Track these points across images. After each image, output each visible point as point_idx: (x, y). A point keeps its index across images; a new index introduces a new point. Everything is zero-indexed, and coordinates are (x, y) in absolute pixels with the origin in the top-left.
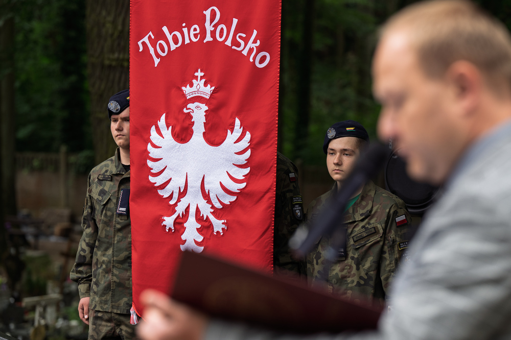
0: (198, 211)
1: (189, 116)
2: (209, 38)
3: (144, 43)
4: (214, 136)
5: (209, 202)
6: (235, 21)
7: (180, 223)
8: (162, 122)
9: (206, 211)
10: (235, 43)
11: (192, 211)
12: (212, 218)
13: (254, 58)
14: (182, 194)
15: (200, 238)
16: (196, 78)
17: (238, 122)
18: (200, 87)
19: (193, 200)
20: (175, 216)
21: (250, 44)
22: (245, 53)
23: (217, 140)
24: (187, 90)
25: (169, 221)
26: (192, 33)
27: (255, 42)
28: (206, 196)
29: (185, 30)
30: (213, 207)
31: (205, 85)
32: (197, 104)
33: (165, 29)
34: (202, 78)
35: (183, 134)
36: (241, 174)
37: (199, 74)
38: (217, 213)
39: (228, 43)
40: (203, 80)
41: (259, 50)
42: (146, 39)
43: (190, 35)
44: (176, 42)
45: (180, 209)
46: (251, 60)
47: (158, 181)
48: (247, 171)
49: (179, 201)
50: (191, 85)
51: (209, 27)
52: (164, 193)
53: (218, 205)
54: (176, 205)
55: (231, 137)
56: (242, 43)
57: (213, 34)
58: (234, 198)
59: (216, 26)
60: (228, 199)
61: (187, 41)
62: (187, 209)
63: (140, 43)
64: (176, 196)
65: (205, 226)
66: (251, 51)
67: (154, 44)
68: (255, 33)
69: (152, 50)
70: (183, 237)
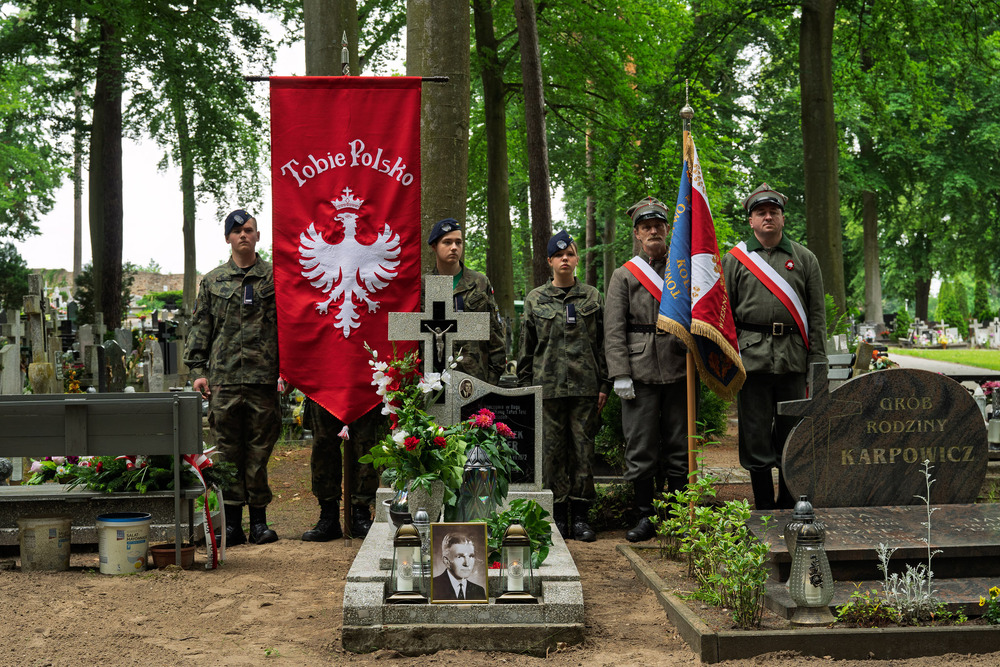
0: (354, 295)
1: (340, 223)
2: (355, 163)
3: (286, 169)
4: (365, 234)
5: (365, 288)
6: (380, 151)
7: (334, 307)
8: (311, 228)
9: (362, 295)
10: (381, 166)
12: (367, 300)
13: (401, 178)
14: (336, 284)
15: (357, 317)
16: (345, 194)
17: (387, 227)
18: (348, 200)
19: (349, 287)
20: (329, 301)
21: (396, 167)
22: (391, 174)
23: (368, 240)
24: (336, 203)
25: (323, 306)
26: (337, 160)
27: (401, 165)
28: (361, 283)
29: (331, 158)
30: (368, 292)
31: (355, 198)
32: (346, 214)
33: (311, 157)
34: (350, 193)
35: (334, 236)
36: (391, 266)
37: (347, 191)
38: (371, 296)
39: (375, 166)
40: (352, 196)
41: (405, 172)
42: (288, 165)
43: (336, 161)
44: (322, 166)
45: (335, 295)
46: (398, 179)
47: (311, 275)
48: (398, 263)
49: (333, 288)
50: (340, 199)
51: (354, 155)
52: (318, 285)
53: (372, 290)
54: (330, 292)
55: (382, 239)
56: (388, 167)
57: (359, 160)
58: (387, 285)
59: (361, 154)
60: (381, 286)
61: (333, 166)
62: (342, 295)
63: (282, 168)
64: (330, 285)
65: (360, 307)
66: (397, 173)
67: (298, 169)
68: (400, 160)
69: (295, 174)
70: (337, 317)
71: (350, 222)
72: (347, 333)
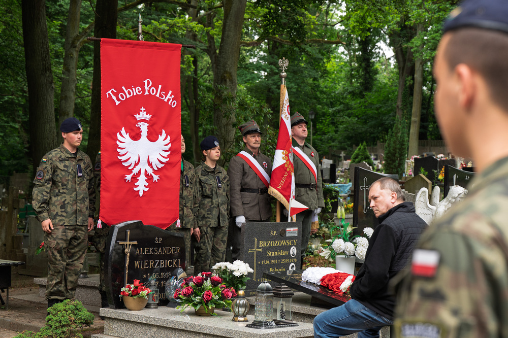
0: (146, 171)
1: (139, 128)
2: (147, 93)
3: (109, 94)
4: (152, 137)
5: (152, 167)
6: (160, 86)
8: (123, 131)
9: (150, 171)
10: (160, 95)
11: (143, 172)
12: (153, 174)
13: (171, 103)
14: (136, 164)
15: (147, 184)
16: (141, 111)
17: (164, 131)
18: (143, 115)
19: (143, 167)
20: (132, 174)
21: (168, 97)
22: (166, 100)
23: (154, 139)
24: (137, 116)
25: (129, 177)
26: (137, 90)
27: (171, 96)
28: (150, 165)
29: (134, 89)
30: (153, 170)
31: (147, 114)
32: (142, 123)
33: (123, 88)
34: (144, 111)
35: (136, 136)
36: (166, 154)
37: (143, 109)
38: (155, 172)
39: (158, 95)
40: (145, 112)
41: (173, 99)
42: (110, 92)
44: (129, 93)
45: (135, 171)
46: (169, 103)
47: (123, 158)
48: (169, 153)
49: (135, 167)
50: (139, 114)
51: (147, 88)
52: (126, 164)
53: (156, 169)
54: (133, 169)
55: (161, 138)
56: (164, 96)
57: (149, 91)
58: (163, 165)
59: (150, 88)
60: (160, 166)
61: (135, 94)
62: (140, 172)
63: (107, 94)
64: (133, 165)
65: (149, 178)
66: (169, 100)
67: (116, 95)
68: (170, 92)
69: (114, 98)
70: (136, 184)
71: (144, 128)
72: (141, 194)
